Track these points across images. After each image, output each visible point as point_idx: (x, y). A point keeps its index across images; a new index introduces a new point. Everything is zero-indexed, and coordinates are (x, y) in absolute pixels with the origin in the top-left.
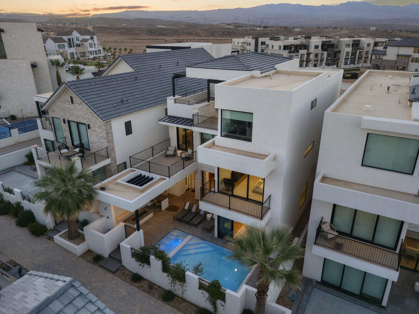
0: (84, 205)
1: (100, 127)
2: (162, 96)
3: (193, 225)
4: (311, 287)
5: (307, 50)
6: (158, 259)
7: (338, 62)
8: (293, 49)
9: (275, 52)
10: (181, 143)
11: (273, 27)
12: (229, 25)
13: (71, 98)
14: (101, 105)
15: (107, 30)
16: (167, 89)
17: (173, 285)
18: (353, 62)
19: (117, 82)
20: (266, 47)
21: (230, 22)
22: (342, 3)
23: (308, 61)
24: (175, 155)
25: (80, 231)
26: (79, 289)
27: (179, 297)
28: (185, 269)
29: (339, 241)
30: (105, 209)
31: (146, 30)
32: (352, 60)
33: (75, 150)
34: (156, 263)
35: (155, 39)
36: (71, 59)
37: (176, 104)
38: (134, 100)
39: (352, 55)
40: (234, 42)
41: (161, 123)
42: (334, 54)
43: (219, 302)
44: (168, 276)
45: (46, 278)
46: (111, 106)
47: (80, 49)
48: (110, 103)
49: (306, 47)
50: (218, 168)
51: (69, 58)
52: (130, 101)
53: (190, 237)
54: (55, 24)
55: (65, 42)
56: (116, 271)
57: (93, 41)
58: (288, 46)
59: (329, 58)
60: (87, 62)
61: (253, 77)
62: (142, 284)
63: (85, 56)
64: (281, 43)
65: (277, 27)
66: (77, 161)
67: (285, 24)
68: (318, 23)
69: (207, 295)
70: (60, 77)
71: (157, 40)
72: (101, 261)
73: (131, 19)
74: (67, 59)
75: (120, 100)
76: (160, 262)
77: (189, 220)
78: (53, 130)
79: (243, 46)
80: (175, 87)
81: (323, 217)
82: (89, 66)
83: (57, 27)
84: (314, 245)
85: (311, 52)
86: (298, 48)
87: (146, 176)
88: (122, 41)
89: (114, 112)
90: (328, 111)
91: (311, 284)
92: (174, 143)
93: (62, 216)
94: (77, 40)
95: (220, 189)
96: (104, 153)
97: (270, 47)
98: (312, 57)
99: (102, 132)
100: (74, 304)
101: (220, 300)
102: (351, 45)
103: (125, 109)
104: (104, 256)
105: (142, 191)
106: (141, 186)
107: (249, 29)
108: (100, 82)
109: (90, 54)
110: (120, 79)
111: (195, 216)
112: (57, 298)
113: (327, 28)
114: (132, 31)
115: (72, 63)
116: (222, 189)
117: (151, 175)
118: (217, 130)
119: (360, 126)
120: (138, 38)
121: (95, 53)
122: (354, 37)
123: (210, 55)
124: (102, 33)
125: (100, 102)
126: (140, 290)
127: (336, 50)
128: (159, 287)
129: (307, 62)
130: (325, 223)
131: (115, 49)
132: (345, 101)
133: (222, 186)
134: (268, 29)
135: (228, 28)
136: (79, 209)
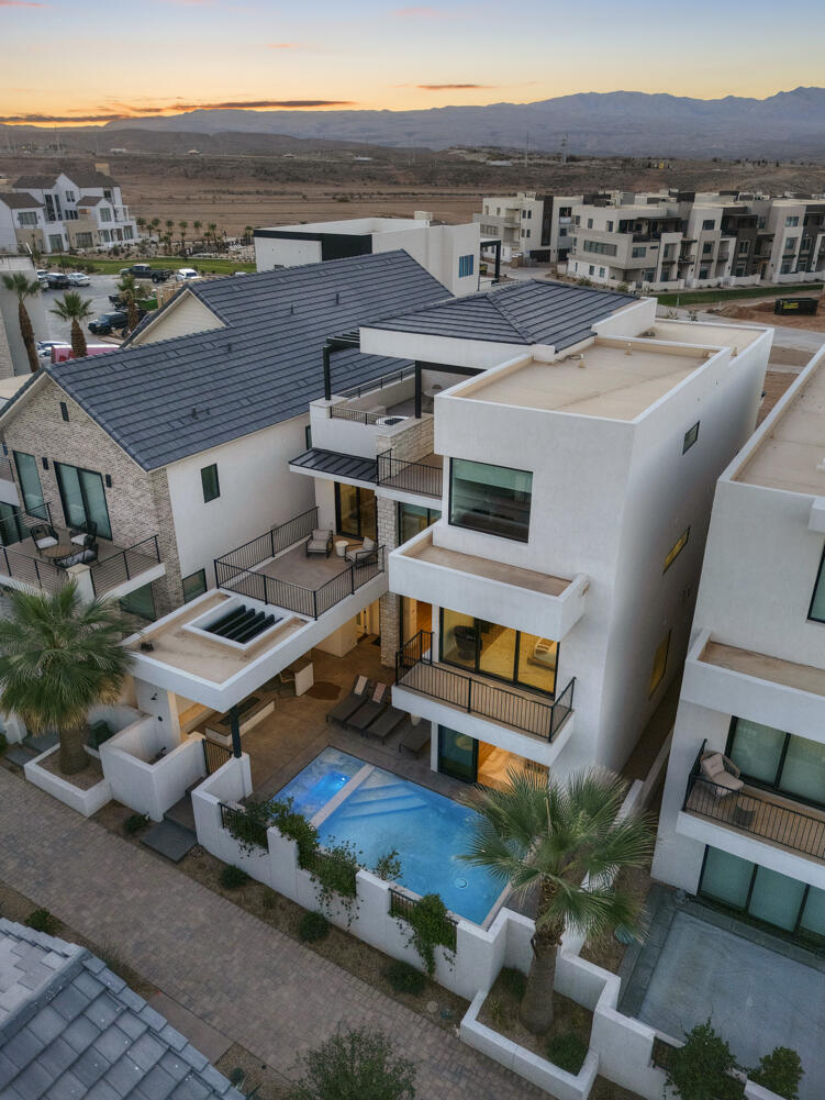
0: (100, 691)
1: (137, 484)
2: (298, 393)
3: (376, 737)
4: (672, 908)
5: (681, 234)
6: (288, 836)
7: (765, 266)
8: (644, 230)
9: (598, 239)
10: (344, 516)
11: (593, 159)
12: (475, 151)
13: (63, 405)
14: (141, 426)
15: (146, 166)
16: (310, 373)
17: (325, 902)
18: (805, 266)
19: (180, 361)
20: (572, 221)
21: (477, 145)
22: (781, 93)
23: (684, 263)
24: (330, 552)
25: (91, 751)
26: (101, 978)
27: (339, 930)
28: (357, 865)
29: (746, 804)
30: (153, 699)
31: (253, 165)
32: (803, 259)
33: (74, 540)
34: (282, 848)
35: (276, 194)
36: (53, 251)
37: (334, 420)
38: (225, 409)
39: (802, 248)
40: (487, 207)
41: (293, 468)
42: (754, 246)
43: (440, 950)
44: (313, 880)
45: (20, 939)
46: (166, 428)
47: (78, 226)
48: (162, 419)
49: (679, 224)
50: (442, 610)
51: (49, 249)
52: (214, 413)
53: (367, 769)
54: (9, 149)
55: (38, 205)
56: (182, 859)
57: (110, 201)
58: (632, 221)
59: (742, 255)
60: (96, 262)
61: (533, 362)
62: (249, 895)
63: (92, 246)
64: (614, 214)
65: (604, 160)
66: (80, 576)
67: (624, 150)
68: (714, 146)
69: (410, 932)
70: (29, 321)
71: (282, 194)
72: (144, 831)
73: (211, 134)
74: (43, 252)
75: (189, 411)
76: (293, 843)
77: (366, 724)
78: (16, 476)
79: (511, 220)
80: (331, 366)
81: (705, 741)
82: (103, 277)
83: (14, 158)
84: (681, 812)
85: (694, 238)
86: (659, 227)
87: (258, 612)
88: (188, 199)
89: (173, 445)
90: (726, 478)
91: (673, 900)
92: (327, 518)
93: (45, 720)
94: (69, 200)
95: (444, 655)
96: (149, 550)
97: (584, 224)
98: (695, 251)
99: (142, 496)
100: (90, 1017)
101: (444, 944)
102: (801, 220)
103: (201, 436)
104: (152, 818)
105: (248, 656)
106: (243, 640)
107: (530, 165)
108: (137, 363)
109: (103, 238)
110: (186, 351)
111: (380, 714)
112: (49, 1004)
113: (739, 162)
114: (215, 168)
115: (57, 267)
116: (451, 653)
117: (270, 610)
118: (439, 496)
119: (807, 522)
120: (231, 189)
121: (116, 237)
122: (809, 198)
123: (423, 269)
124: (134, 173)
125: (138, 417)
126: (242, 911)
127: (760, 232)
128: (291, 902)
129: (680, 265)
130: (711, 755)
131: (170, 224)
132: (772, 437)
133: (451, 646)
134: (580, 163)
135: (472, 162)
136: (86, 701)
